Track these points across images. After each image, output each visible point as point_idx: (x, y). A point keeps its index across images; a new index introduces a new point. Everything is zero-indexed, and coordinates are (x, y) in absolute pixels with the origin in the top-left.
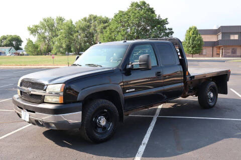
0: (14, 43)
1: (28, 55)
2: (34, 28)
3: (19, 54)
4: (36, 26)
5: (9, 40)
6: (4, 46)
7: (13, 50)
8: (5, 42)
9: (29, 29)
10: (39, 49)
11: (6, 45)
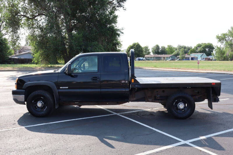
0: (207, 50)
1: (215, 60)
2: (223, 36)
3: (209, 59)
4: (225, 35)
5: (203, 48)
6: (198, 53)
7: (205, 56)
8: (199, 49)
9: (218, 37)
10: (225, 55)
11: (200, 52)
